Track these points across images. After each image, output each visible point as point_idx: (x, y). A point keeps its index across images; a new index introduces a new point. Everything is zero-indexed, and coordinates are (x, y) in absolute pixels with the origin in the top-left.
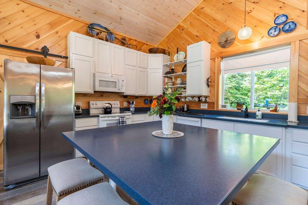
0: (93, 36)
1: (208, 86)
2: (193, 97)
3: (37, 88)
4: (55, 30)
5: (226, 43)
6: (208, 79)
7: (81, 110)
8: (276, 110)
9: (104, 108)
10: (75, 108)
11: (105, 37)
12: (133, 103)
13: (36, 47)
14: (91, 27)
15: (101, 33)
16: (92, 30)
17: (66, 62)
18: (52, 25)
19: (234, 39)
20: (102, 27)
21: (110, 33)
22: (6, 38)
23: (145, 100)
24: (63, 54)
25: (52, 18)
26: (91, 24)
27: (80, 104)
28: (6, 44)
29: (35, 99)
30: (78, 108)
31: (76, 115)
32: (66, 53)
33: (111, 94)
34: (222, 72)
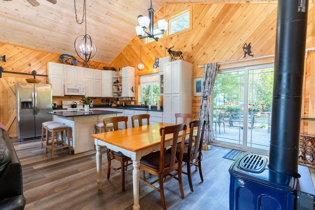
0: (63, 63)
3: (33, 94)
4: (39, 61)
6: (132, 88)
7: (56, 106)
8: (157, 104)
9: (71, 105)
10: (53, 105)
11: (71, 62)
12: (92, 102)
13: (29, 71)
14: (62, 57)
15: (68, 60)
16: (62, 59)
17: (47, 78)
18: (38, 58)
20: (69, 56)
21: (74, 59)
22: (13, 68)
23: (102, 100)
24: (45, 74)
25: (38, 54)
26: (62, 55)
27: (56, 102)
28: (12, 71)
29: (32, 100)
30: (55, 104)
31: (53, 108)
32: (47, 73)
33: (77, 96)
34: (141, 84)
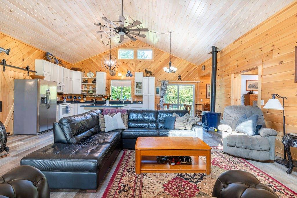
1: (106, 91)
2: (99, 95)
4: (30, 56)
5: (113, 75)
6: (106, 88)
8: (128, 100)
11: (54, 61)
13: (22, 66)
14: (47, 55)
15: (52, 59)
16: (48, 57)
18: (29, 53)
19: (116, 74)
20: (51, 55)
22: (11, 61)
25: (29, 49)
34: (111, 85)
